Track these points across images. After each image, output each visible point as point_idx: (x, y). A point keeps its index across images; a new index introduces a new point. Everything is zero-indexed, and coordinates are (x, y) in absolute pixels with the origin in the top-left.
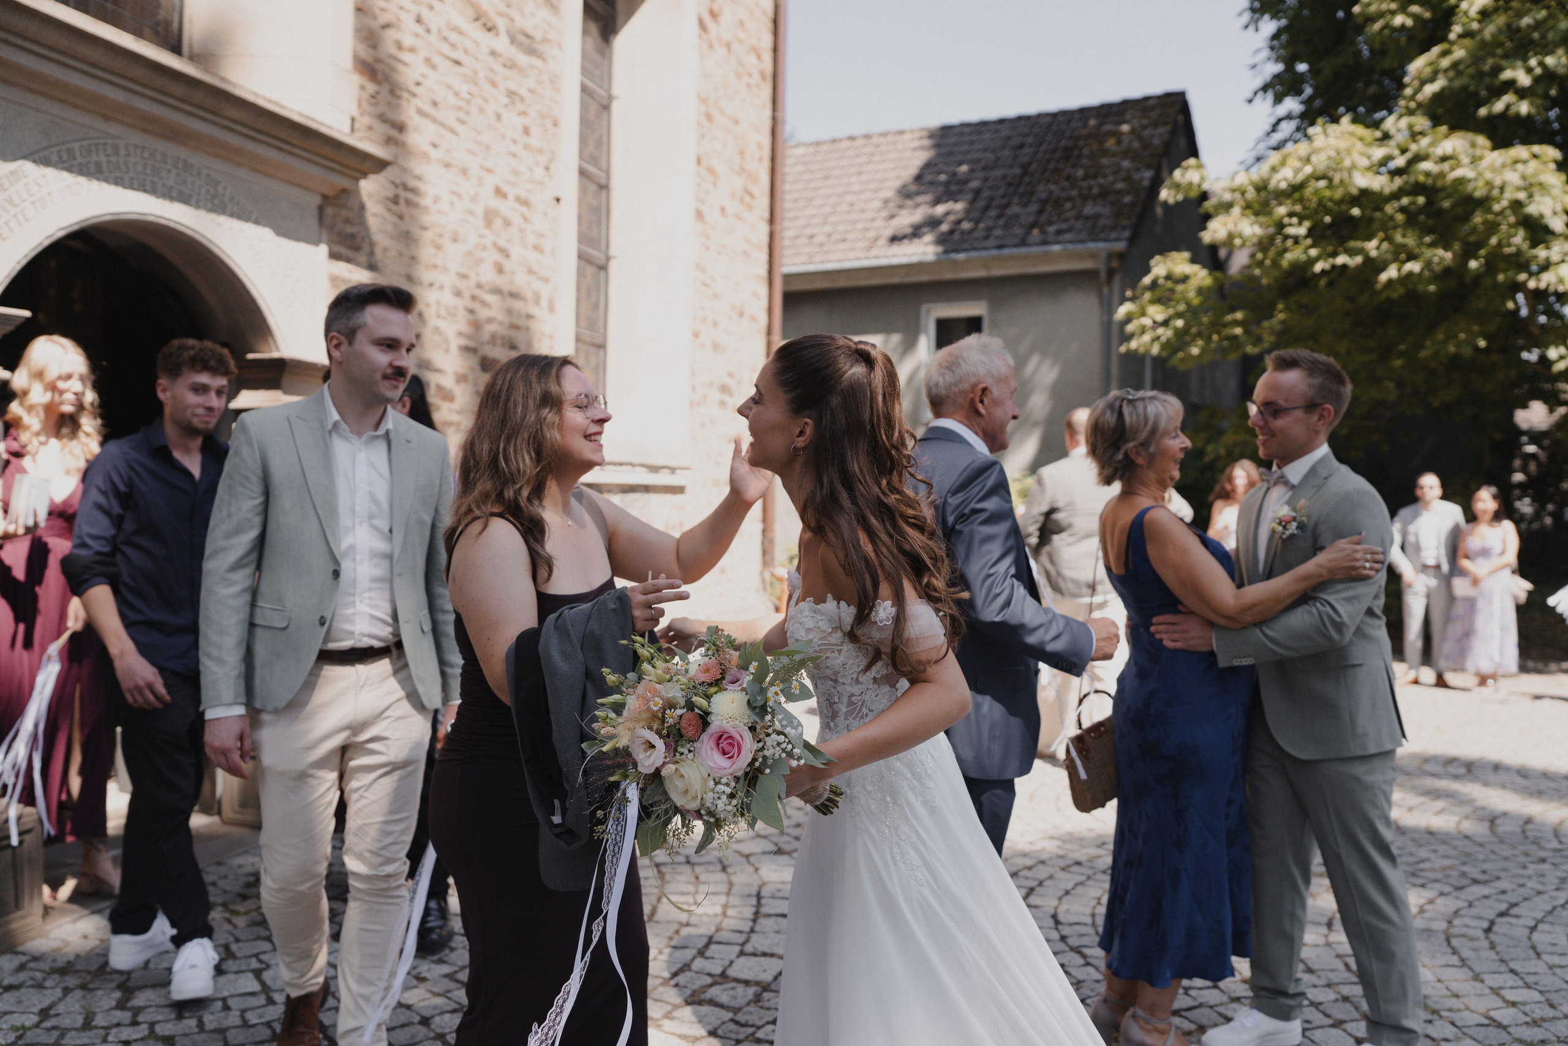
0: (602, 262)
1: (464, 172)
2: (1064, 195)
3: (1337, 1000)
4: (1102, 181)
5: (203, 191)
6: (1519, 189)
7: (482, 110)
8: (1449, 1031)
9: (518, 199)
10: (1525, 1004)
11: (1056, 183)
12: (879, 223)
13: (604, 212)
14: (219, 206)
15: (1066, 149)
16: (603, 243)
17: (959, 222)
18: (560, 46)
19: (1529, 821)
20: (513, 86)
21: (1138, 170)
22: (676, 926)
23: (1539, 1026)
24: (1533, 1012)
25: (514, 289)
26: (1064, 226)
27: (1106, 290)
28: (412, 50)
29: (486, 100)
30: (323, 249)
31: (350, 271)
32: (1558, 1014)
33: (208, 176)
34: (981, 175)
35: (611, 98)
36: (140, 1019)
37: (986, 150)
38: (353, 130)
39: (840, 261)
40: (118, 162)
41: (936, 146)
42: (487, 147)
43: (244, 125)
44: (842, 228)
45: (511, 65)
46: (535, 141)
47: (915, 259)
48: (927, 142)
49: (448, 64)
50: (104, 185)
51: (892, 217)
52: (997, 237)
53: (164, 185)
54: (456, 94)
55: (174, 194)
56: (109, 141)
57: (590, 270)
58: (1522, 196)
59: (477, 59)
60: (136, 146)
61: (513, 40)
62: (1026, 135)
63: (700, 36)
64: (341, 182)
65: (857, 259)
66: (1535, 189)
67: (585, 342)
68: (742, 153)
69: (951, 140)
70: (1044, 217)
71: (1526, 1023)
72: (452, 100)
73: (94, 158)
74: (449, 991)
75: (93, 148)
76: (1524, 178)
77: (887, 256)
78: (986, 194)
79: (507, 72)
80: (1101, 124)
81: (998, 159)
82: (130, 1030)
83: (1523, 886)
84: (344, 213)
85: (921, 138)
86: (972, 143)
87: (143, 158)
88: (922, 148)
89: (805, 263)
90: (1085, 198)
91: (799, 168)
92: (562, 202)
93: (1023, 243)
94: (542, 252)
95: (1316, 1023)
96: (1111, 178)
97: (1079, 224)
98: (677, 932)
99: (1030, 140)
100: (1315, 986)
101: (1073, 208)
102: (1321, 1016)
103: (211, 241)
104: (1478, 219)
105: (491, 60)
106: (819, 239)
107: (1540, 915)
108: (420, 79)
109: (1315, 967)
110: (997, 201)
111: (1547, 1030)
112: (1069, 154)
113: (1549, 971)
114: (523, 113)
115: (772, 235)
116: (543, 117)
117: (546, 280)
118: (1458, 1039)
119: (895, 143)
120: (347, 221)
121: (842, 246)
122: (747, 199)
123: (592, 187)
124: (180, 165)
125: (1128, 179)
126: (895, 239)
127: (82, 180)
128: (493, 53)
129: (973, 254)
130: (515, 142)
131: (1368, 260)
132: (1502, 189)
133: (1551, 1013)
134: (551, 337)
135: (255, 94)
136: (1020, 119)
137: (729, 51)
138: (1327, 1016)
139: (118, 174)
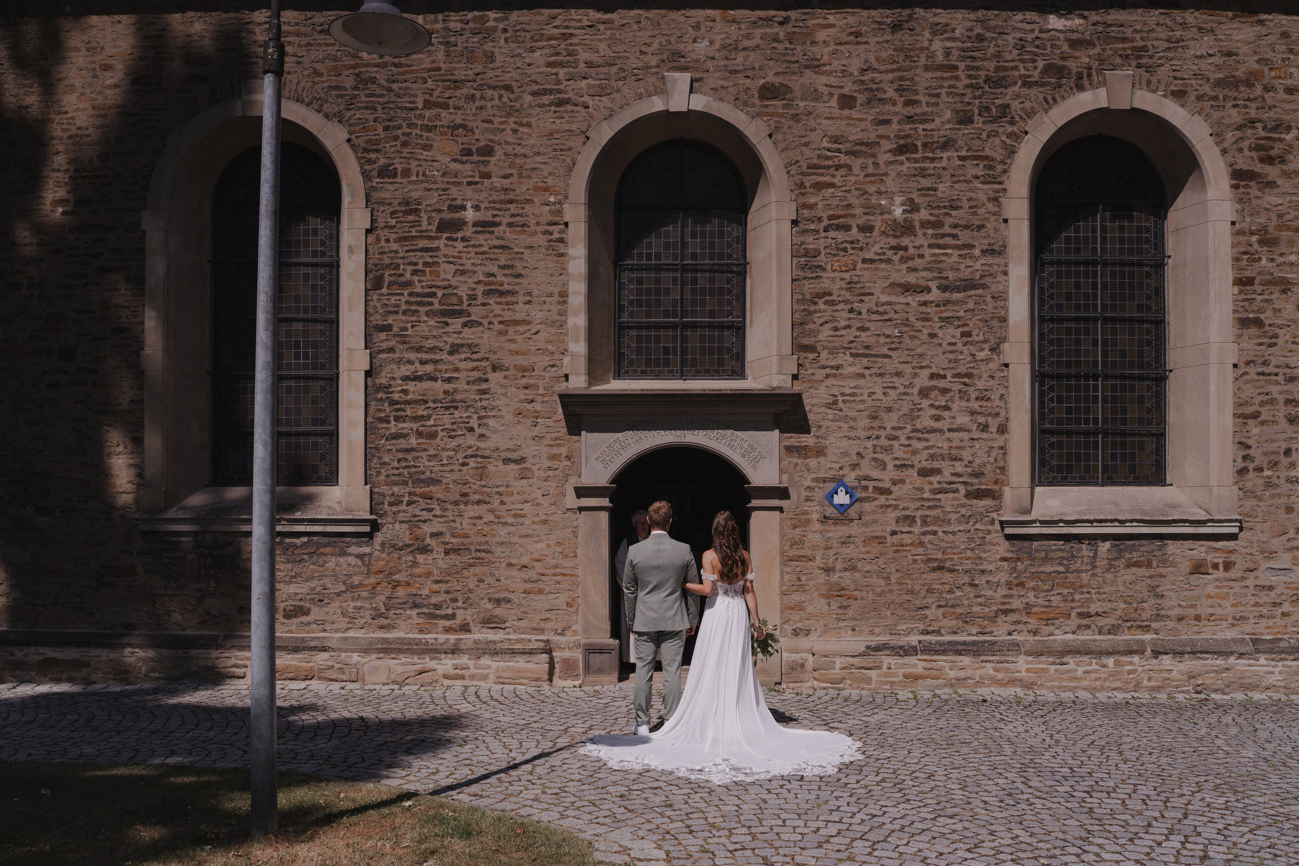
0: (1162, 375)
1: (898, 374)
7: (915, 338)
9: (958, 375)
18: (1006, 273)
20: (948, 314)
25: (955, 426)
29: (919, 331)
30: (776, 437)
31: (800, 442)
38: (797, 380)
40: (658, 427)
42: (922, 355)
45: (945, 304)
46: (977, 336)
49: (880, 324)
54: (888, 336)
56: (654, 421)
59: (907, 312)
61: (945, 289)
72: (885, 340)
75: (647, 425)
79: (943, 308)
87: (670, 423)
94: (988, 399)
105: (922, 308)
114: (964, 325)
116: (986, 321)
117: (997, 414)
128: (924, 303)
134: (1002, 448)
139: (659, 431)
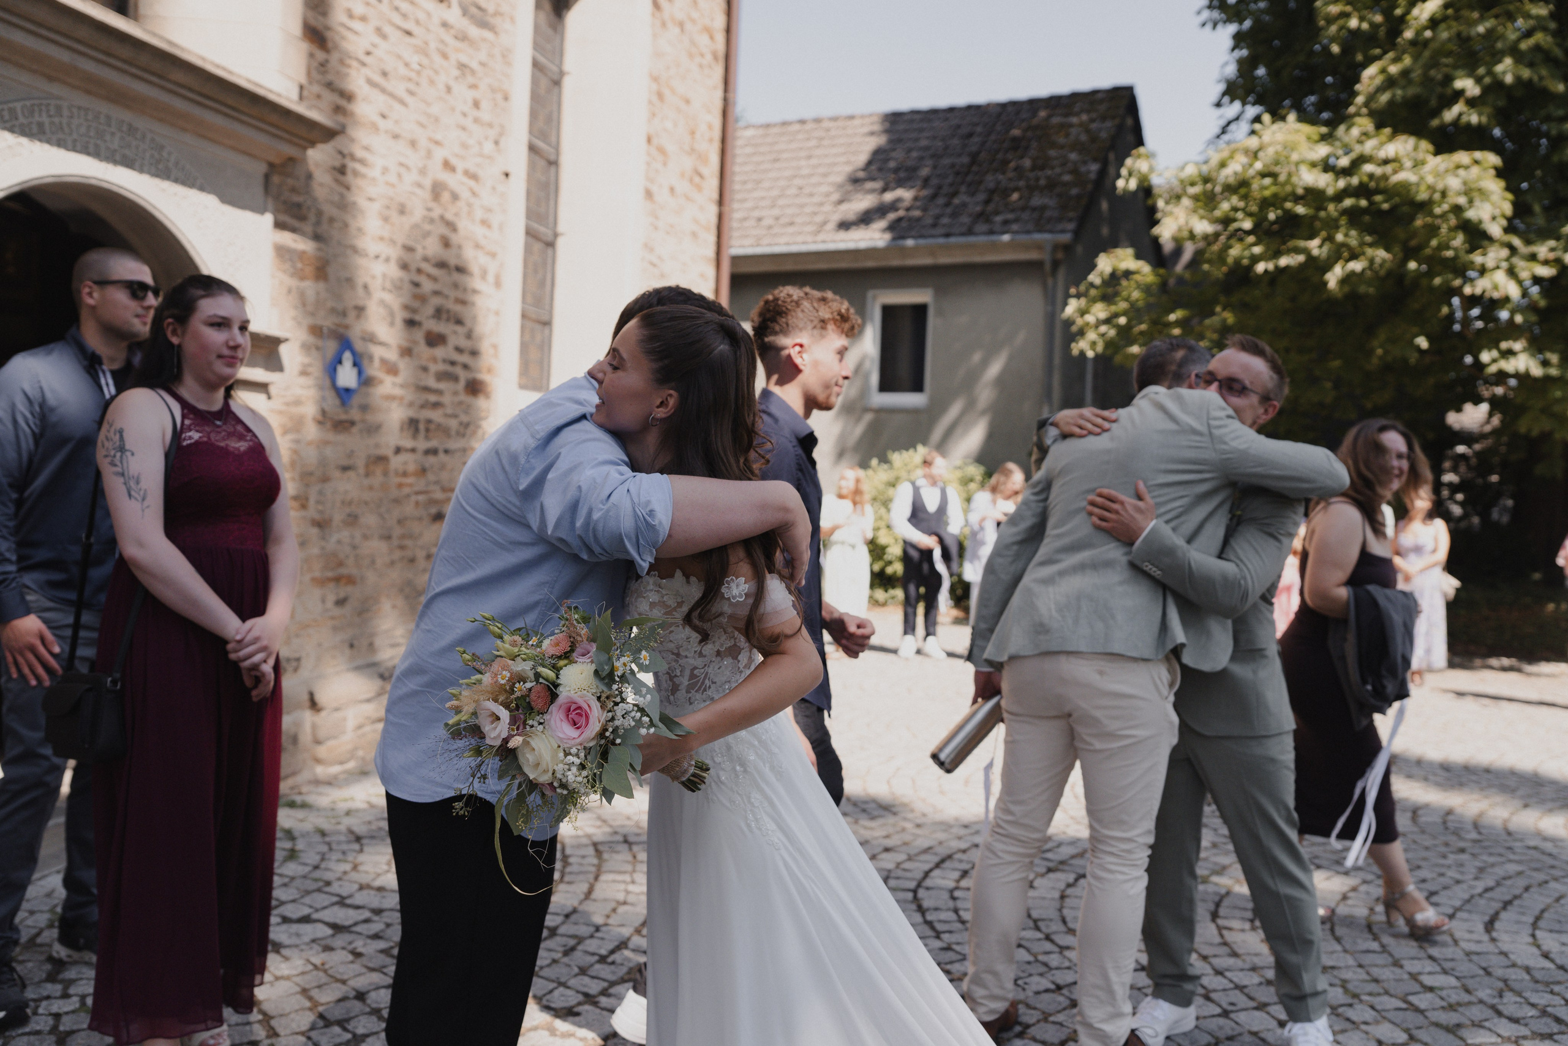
0: (550, 238)
1: (413, 144)
2: (1012, 185)
3: (1261, 984)
4: (1049, 172)
5: (148, 155)
6: (1459, 194)
7: (432, 82)
8: (1369, 1014)
9: (466, 173)
10: (1441, 989)
11: (1004, 173)
12: (827, 208)
13: (552, 187)
14: (162, 171)
15: (1015, 139)
16: (551, 219)
17: (908, 209)
18: (512, 20)
19: (1449, 812)
20: (464, 59)
21: (1085, 163)
22: (613, 905)
23: (1455, 1010)
24: (1449, 996)
25: (460, 263)
26: (1010, 216)
27: (1050, 281)
28: (363, 19)
29: (436, 72)
30: (268, 219)
31: (295, 241)
32: (1473, 999)
33: (153, 140)
34: (929, 162)
35: (562, 74)
36: (72, 991)
37: (934, 138)
38: (301, 98)
39: (788, 244)
40: (61, 123)
41: (886, 131)
42: (437, 120)
43: (190, 90)
44: (789, 211)
45: (463, 37)
46: (485, 115)
47: (863, 245)
48: (877, 127)
49: (399, 34)
50: (46, 146)
51: (841, 202)
52: (944, 225)
53: (108, 148)
54: (407, 65)
55: (118, 157)
56: (53, 102)
57: (537, 246)
58: (1462, 200)
59: (428, 30)
60: (79, 108)
61: (465, 12)
62: (977, 124)
63: (653, 15)
64: (289, 150)
65: (803, 243)
66: (1475, 194)
67: (530, 319)
68: (693, 133)
69: (901, 127)
70: (991, 208)
71: (1443, 1008)
72: (402, 70)
73: (37, 118)
74: (385, 967)
75: (36, 108)
76: (1465, 183)
77: (834, 241)
78: (934, 181)
79: (458, 44)
80: (1050, 116)
81: (946, 148)
82: (61, 1002)
83: (1442, 875)
84: (290, 181)
85: (872, 124)
86: (921, 130)
87: (87, 120)
88: (872, 134)
89: (752, 246)
90: (1032, 189)
91: (748, 150)
92: (511, 177)
93: (970, 232)
94: (489, 226)
95: (1241, 1005)
96: (1058, 170)
97: (1026, 215)
98: (614, 910)
99: (979, 129)
100: (1242, 970)
101: (1020, 199)
102: (1244, 998)
103: (155, 207)
104: (1419, 222)
105: (442, 31)
106: (767, 222)
107: (1458, 903)
108: (371, 49)
109: (1240, 951)
110: (946, 190)
111: (1462, 1014)
112: (1017, 145)
113: (1466, 958)
114: (473, 86)
115: (720, 217)
116: (493, 91)
117: (493, 255)
118: (1377, 1022)
119: (844, 128)
120: (293, 190)
121: (791, 230)
122: (697, 179)
123: (542, 163)
124: (125, 128)
125: (1075, 172)
126: (844, 225)
127: (24, 140)
128: (445, 25)
129: (922, 242)
130: (465, 115)
131: (1311, 259)
132: (1444, 194)
133: (1466, 998)
134: (497, 313)
135: (203, 59)
136: (970, 108)
137: (682, 30)
138: (1251, 998)
139: (61, 136)
